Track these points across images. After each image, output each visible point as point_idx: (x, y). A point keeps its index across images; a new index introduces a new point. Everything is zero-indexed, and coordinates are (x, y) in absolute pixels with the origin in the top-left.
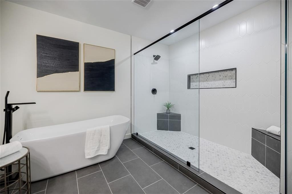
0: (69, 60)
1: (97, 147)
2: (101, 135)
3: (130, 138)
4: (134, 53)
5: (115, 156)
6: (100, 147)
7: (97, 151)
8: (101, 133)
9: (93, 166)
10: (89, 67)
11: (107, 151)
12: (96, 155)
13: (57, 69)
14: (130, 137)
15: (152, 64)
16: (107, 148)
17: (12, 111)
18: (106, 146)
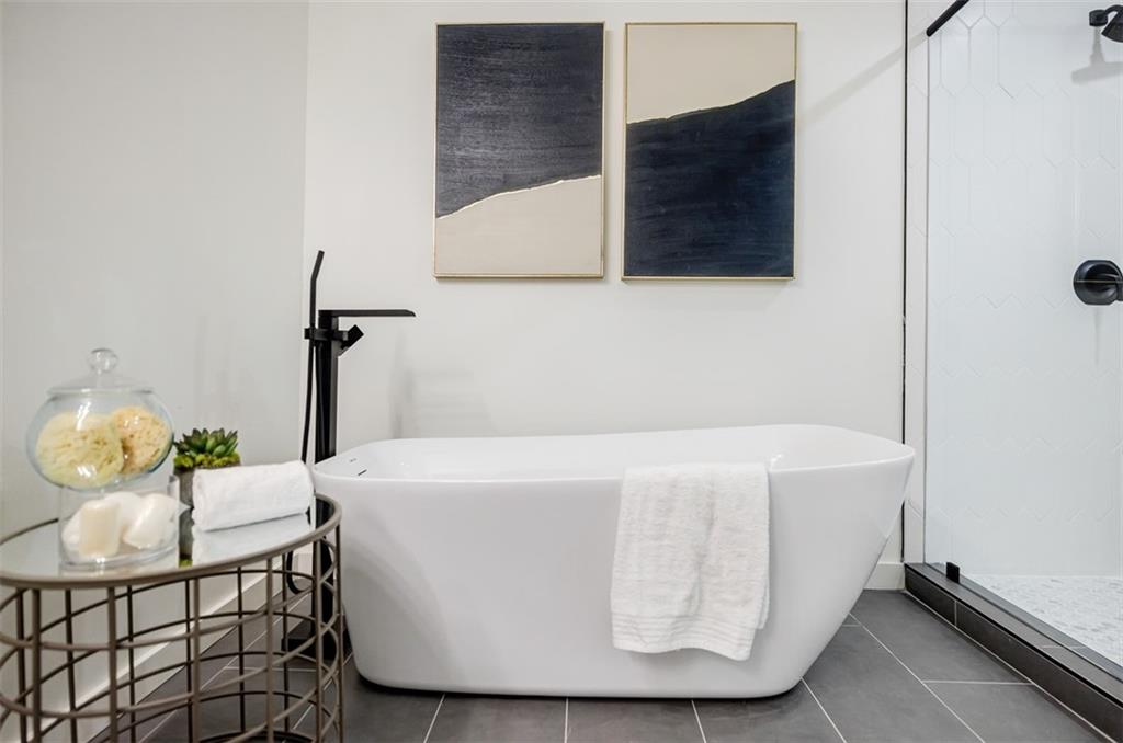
0: (556, 120)
1: (682, 594)
2: (710, 524)
3: (895, 588)
4: (930, 23)
5: (799, 686)
6: (701, 601)
7: (681, 617)
8: (712, 506)
9: (657, 707)
10: (653, 146)
11: (749, 637)
12: (677, 645)
13: (510, 171)
14: (897, 583)
15: (1078, 76)
16: (749, 617)
17: (335, 346)
18: (746, 602)
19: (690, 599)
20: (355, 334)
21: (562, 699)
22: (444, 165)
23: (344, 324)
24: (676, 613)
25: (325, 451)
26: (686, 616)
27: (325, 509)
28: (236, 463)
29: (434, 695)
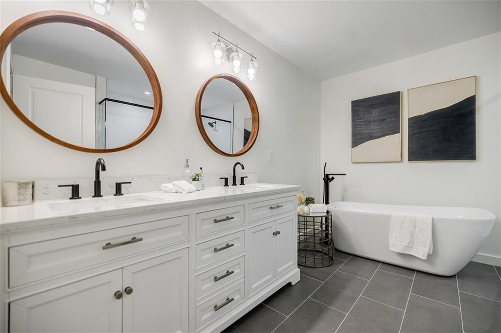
1: (408, 241)
2: (415, 227)
5: (455, 275)
6: (413, 244)
8: (416, 223)
11: (426, 255)
12: (405, 253)
17: (329, 181)
18: (425, 246)
19: (409, 243)
20: (333, 178)
21: (380, 262)
22: (354, 135)
23: (330, 177)
24: (405, 245)
25: (327, 203)
26: (408, 247)
27: (328, 212)
28: (314, 203)
29: (351, 254)
